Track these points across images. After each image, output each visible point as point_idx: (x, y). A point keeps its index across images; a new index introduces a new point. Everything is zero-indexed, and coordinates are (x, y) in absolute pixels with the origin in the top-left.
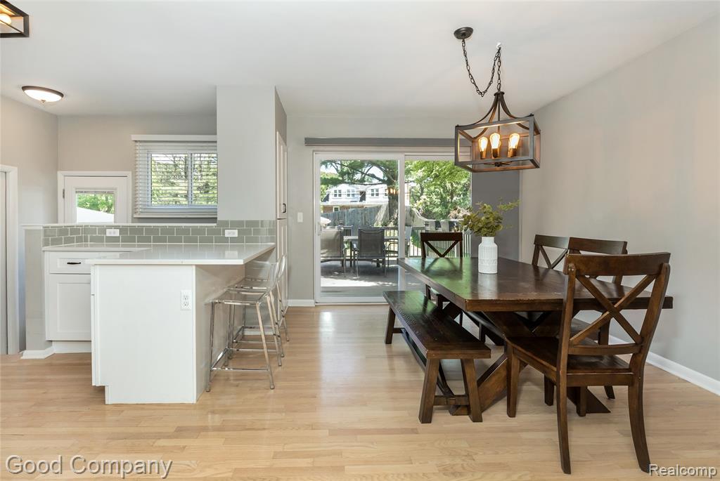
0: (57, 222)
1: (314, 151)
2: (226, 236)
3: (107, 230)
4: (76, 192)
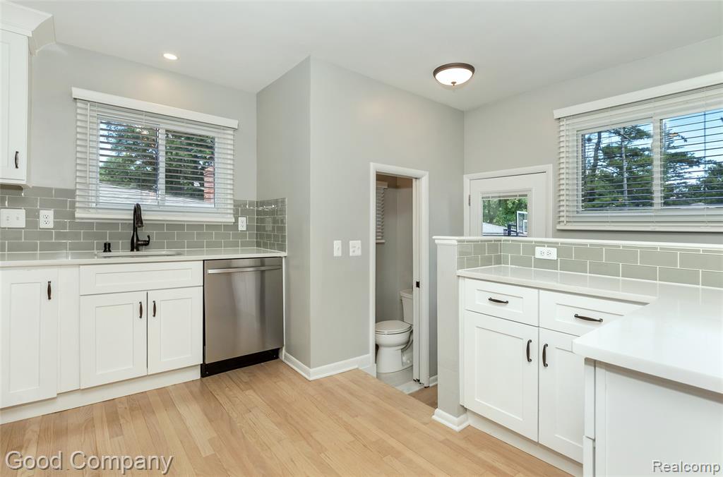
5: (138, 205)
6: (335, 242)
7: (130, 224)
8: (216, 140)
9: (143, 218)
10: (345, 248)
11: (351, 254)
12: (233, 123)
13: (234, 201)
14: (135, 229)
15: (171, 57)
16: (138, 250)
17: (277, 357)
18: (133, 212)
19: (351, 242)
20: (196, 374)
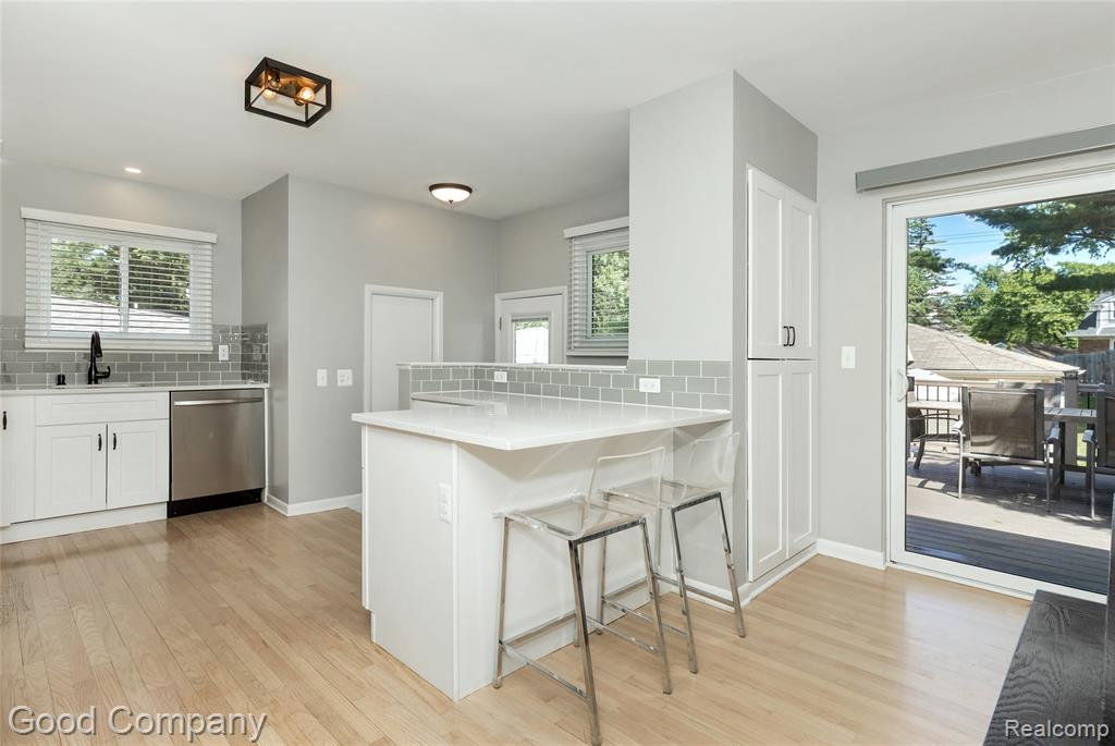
0: (493, 361)
1: (885, 202)
2: (641, 390)
3: (496, 373)
4: (513, 321)
5: (97, 333)
6: (319, 371)
7: (85, 354)
8: (191, 257)
9: (102, 347)
10: (332, 378)
11: (339, 384)
12: (212, 238)
13: (214, 326)
14: (93, 360)
15: (133, 170)
16: (96, 383)
17: (260, 500)
18: (90, 341)
19: (339, 371)
20: (161, 513)
